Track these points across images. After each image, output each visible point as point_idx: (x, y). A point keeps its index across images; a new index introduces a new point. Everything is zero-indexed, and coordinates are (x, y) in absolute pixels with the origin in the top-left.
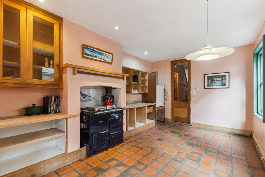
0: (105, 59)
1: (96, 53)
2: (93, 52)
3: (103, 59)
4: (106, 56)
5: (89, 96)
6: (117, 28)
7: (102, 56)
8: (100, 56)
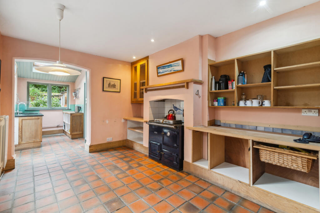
0: (175, 69)
1: (166, 68)
2: (164, 68)
3: (173, 70)
4: (175, 66)
5: (179, 109)
6: (153, 41)
7: (171, 68)
8: (170, 69)
